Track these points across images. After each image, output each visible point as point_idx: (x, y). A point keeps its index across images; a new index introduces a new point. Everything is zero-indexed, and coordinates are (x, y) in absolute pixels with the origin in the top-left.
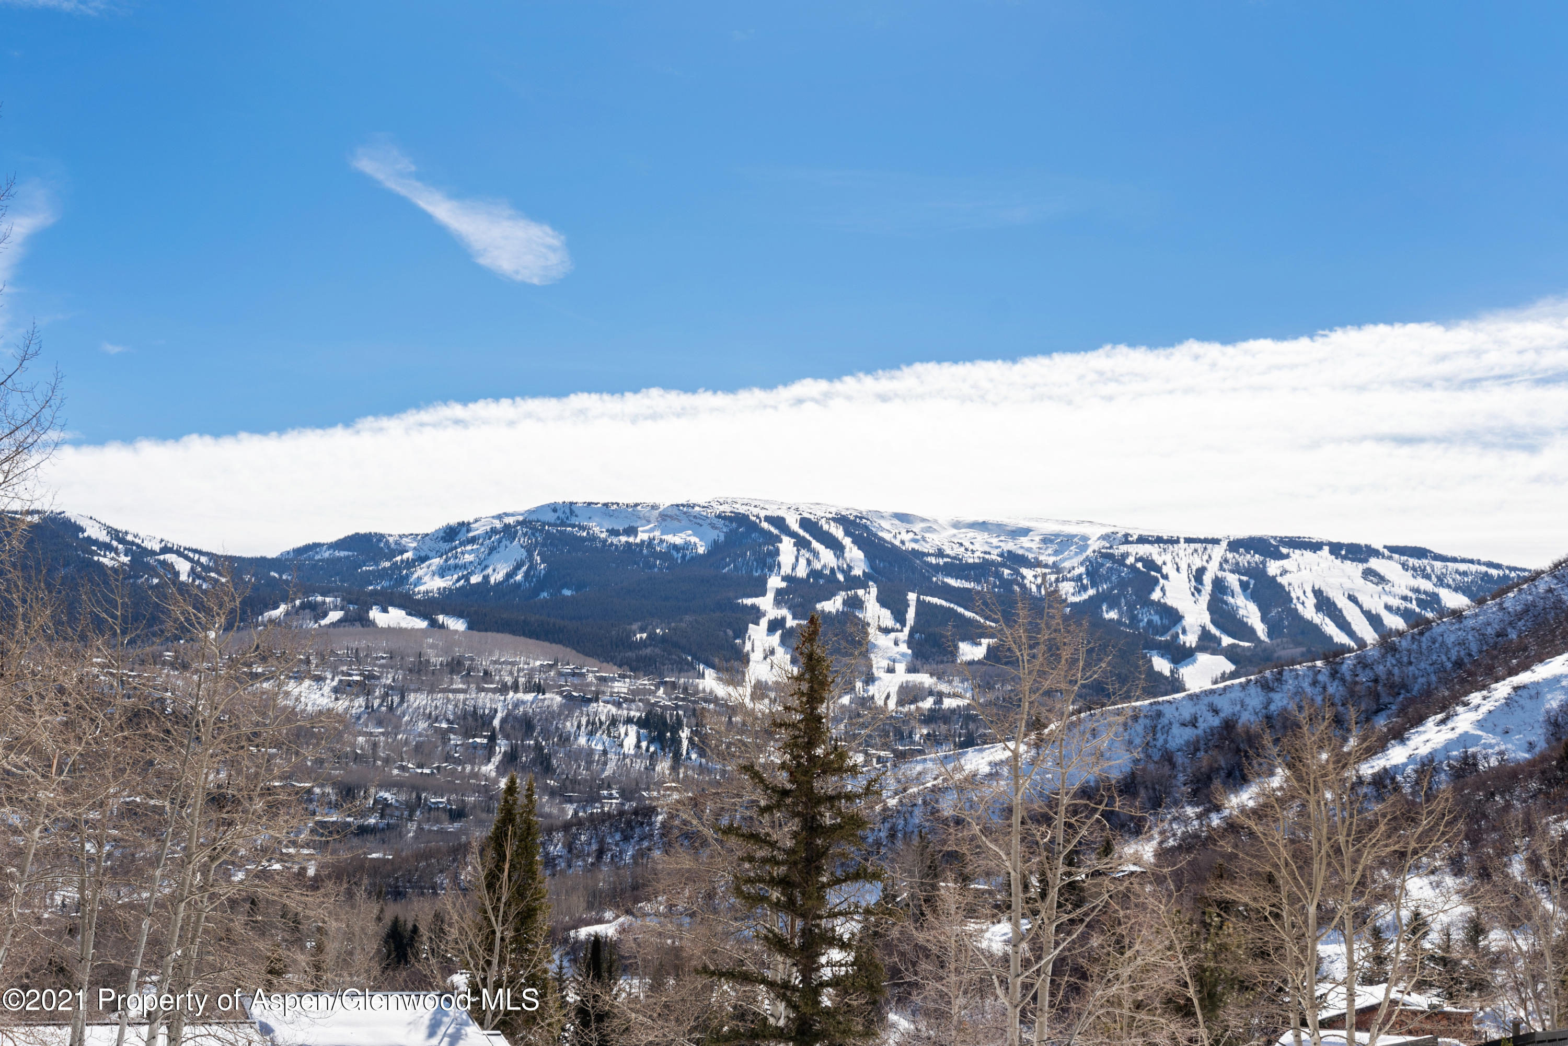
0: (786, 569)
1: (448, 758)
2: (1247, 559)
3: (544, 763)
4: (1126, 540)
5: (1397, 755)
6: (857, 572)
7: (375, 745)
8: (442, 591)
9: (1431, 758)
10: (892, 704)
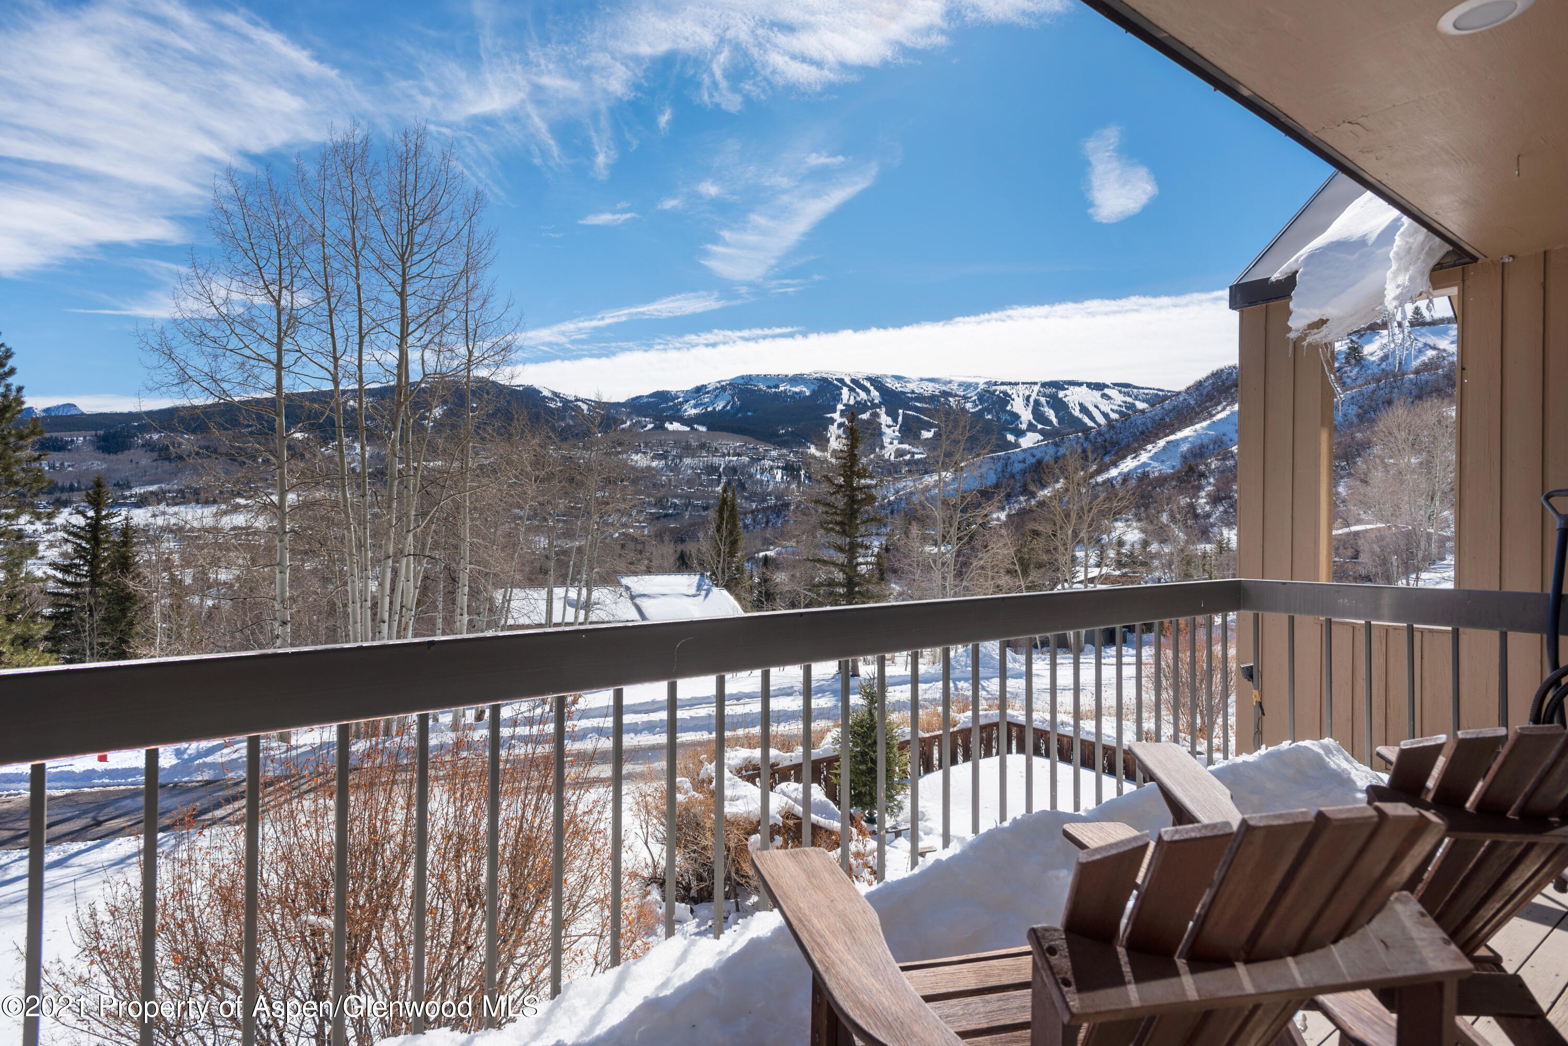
0: (845, 401)
1: (701, 485)
2: (1048, 391)
3: (742, 486)
4: (995, 384)
5: (1114, 472)
6: (876, 401)
7: (670, 480)
8: (696, 415)
9: (1129, 473)
10: (892, 458)
